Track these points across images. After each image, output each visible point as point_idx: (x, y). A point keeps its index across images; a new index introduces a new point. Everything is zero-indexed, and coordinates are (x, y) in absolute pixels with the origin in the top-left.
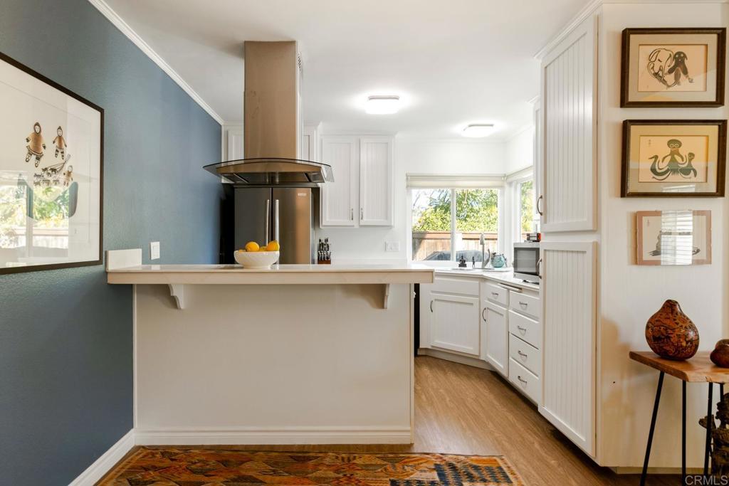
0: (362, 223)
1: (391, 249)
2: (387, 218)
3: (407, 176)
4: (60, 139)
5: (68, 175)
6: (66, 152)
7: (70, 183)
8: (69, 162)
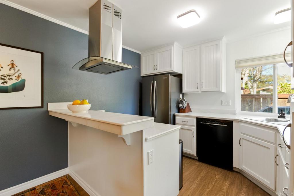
0: (202, 90)
1: (225, 104)
2: (217, 87)
3: (236, 61)
4: (13, 64)
5: (19, 77)
6: (17, 69)
7: (20, 79)
8: (19, 72)
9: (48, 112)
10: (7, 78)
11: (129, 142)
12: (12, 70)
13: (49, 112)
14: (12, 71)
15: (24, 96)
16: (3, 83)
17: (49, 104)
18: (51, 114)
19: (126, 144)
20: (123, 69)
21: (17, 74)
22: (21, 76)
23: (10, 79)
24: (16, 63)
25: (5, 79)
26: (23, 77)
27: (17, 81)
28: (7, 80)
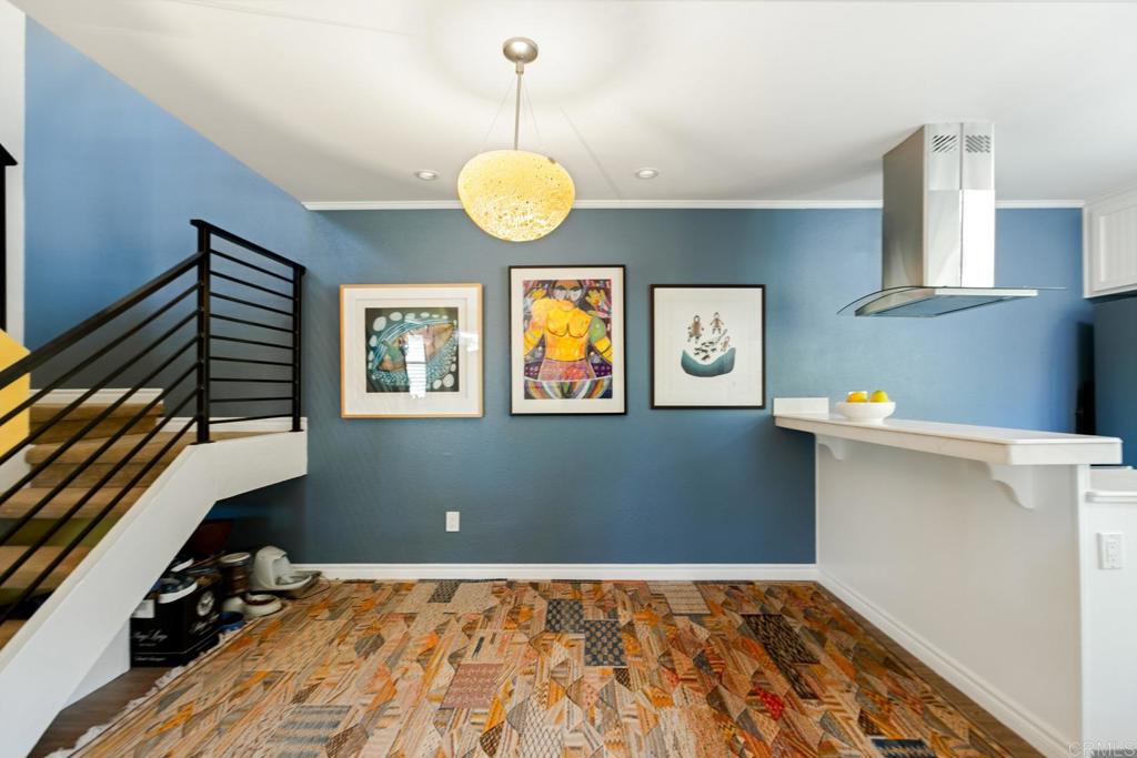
4: (717, 320)
5: (726, 343)
6: (723, 328)
7: (728, 349)
8: (727, 335)
9: (773, 418)
10: (709, 349)
11: (1027, 496)
12: (717, 332)
13: (777, 420)
14: (717, 334)
15: (734, 383)
16: (704, 358)
17: (776, 400)
18: (779, 423)
19: (1018, 504)
20: (1000, 300)
21: (722, 340)
22: (730, 343)
23: (713, 350)
24: (722, 318)
25: (705, 351)
26: (732, 344)
27: (723, 353)
28: (710, 353)
